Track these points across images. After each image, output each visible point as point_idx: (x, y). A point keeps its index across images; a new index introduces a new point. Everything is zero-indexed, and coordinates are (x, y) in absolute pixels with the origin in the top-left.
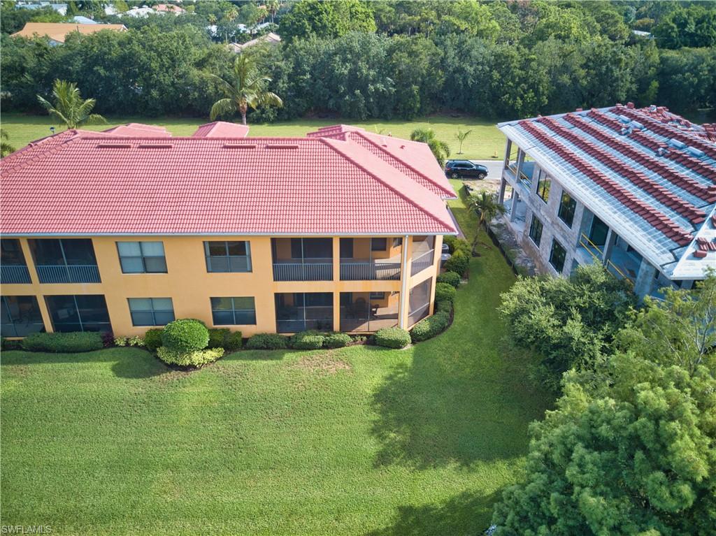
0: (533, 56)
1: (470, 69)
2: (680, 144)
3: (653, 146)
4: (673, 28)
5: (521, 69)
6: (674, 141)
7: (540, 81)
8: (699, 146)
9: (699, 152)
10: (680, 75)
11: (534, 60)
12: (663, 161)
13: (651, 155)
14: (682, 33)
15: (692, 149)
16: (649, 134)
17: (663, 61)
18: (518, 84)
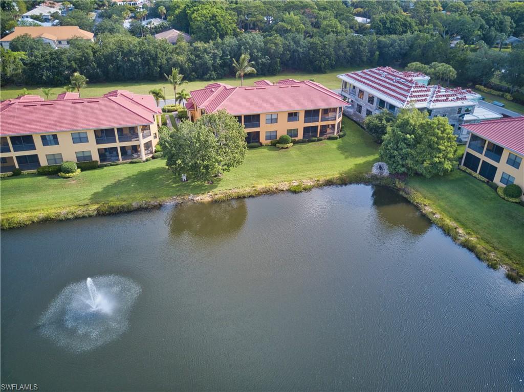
0: (326, 43)
1: (301, 50)
2: (399, 79)
3: (392, 80)
4: (380, 25)
5: (322, 49)
6: (397, 78)
7: (331, 54)
8: (404, 79)
9: (404, 80)
10: (387, 49)
11: (326, 44)
12: (395, 84)
13: (392, 82)
14: (385, 28)
15: (402, 80)
16: (390, 76)
17: (379, 42)
18: (321, 56)
